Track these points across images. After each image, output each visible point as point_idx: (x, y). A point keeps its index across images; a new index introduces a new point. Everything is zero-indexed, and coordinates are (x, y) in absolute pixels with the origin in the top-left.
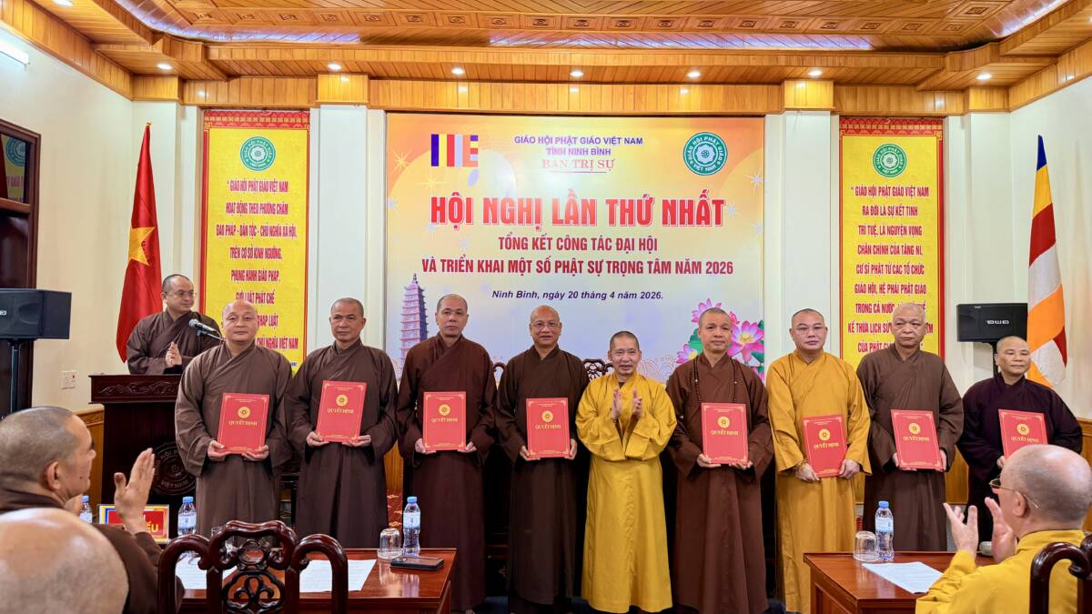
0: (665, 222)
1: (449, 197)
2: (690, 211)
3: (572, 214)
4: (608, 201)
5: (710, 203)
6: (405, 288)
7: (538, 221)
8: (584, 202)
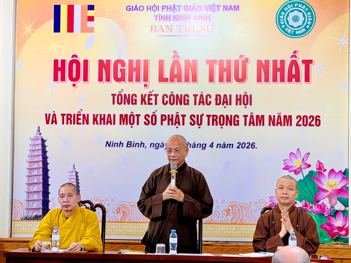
0: (259, 80)
1: (68, 59)
2: (282, 70)
3: (176, 73)
4: (208, 62)
5: (300, 62)
6: (30, 138)
7: (146, 79)
8: (187, 62)
